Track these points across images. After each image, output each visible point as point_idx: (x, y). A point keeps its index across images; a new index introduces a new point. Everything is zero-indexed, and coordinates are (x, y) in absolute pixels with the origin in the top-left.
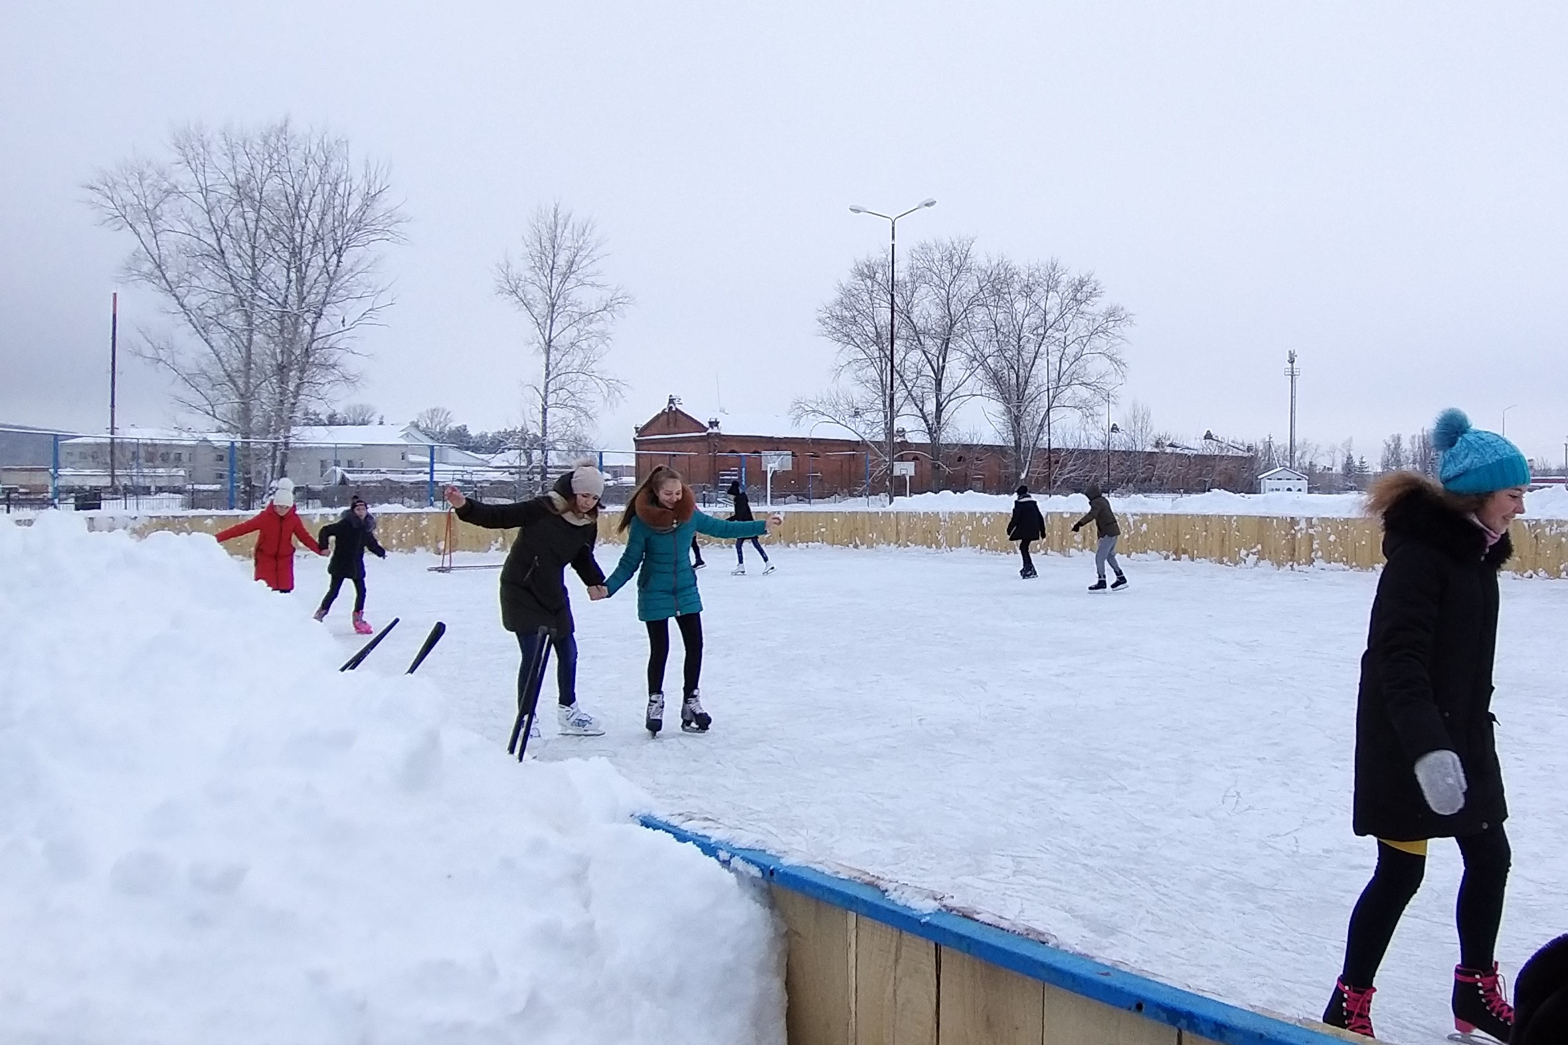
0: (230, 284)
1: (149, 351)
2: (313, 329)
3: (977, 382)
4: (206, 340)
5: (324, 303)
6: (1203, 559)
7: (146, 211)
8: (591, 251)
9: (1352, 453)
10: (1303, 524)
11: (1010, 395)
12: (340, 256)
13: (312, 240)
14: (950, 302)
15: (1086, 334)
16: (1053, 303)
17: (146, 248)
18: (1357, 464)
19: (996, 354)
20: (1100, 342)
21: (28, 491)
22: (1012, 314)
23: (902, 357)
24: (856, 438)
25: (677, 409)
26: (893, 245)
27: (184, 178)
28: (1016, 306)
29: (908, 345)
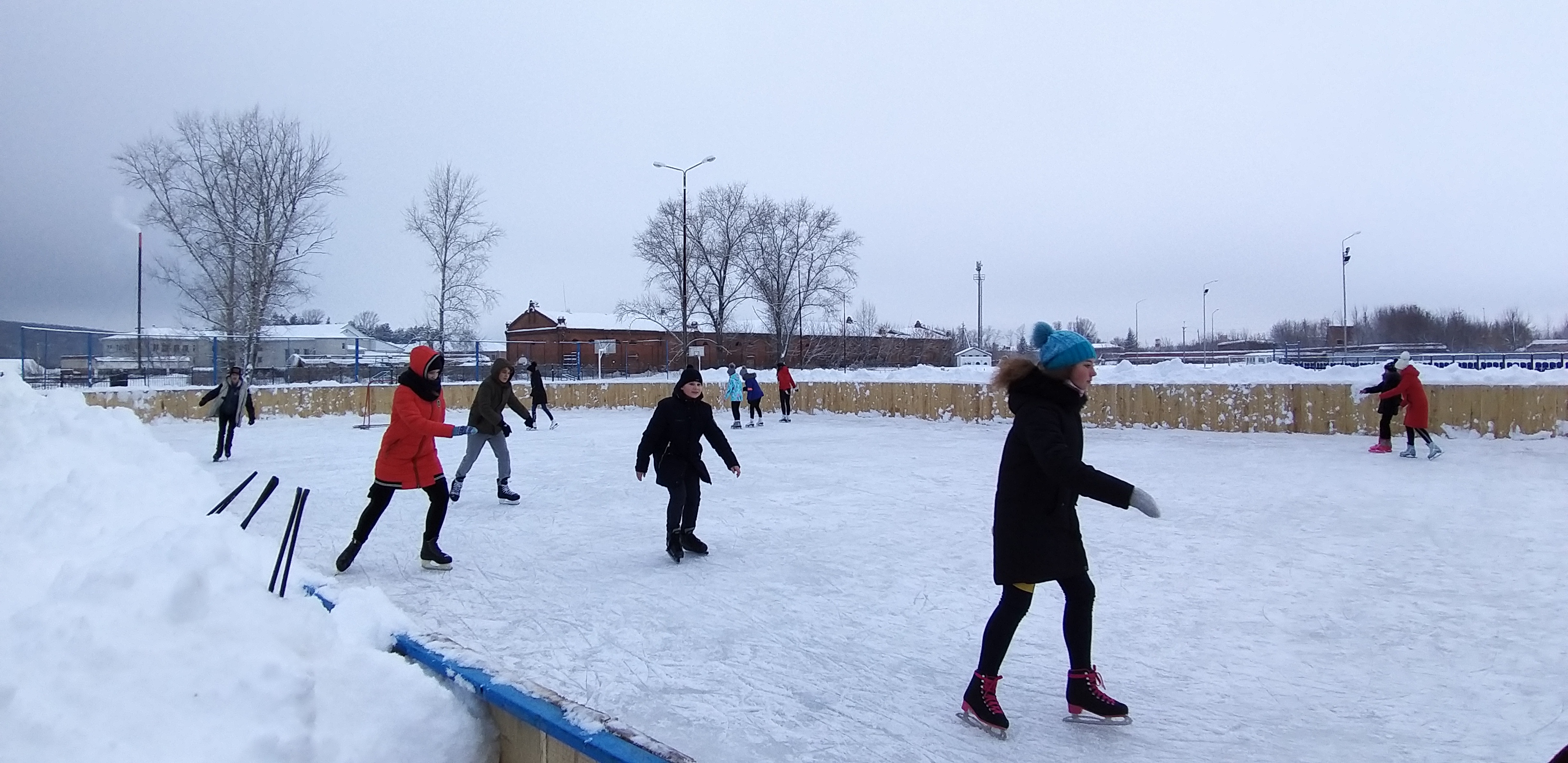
0: (218, 226)
1: (162, 274)
2: (276, 256)
3: (749, 288)
4: (202, 265)
5: (284, 238)
6: (911, 416)
7: (159, 174)
8: (474, 198)
9: (1024, 336)
10: (985, 390)
11: (773, 297)
12: (294, 205)
13: (275, 194)
14: (728, 230)
15: (827, 252)
16: (803, 230)
17: (159, 200)
19: (762, 267)
20: (837, 258)
21: (79, 373)
22: (773, 238)
23: (695, 271)
24: (662, 330)
25: (535, 310)
26: (685, 190)
27: (186, 151)
28: (776, 232)
29: (699, 262)
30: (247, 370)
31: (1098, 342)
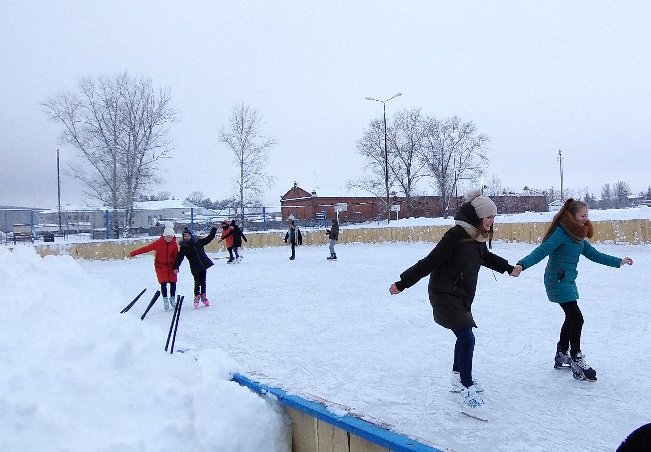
0: (105, 143)
1: (72, 173)
2: (141, 161)
3: (425, 170)
4: (96, 167)
5: (145, 149)
6: (522, 242)
7: (69, 114)
8: (258, 122)
9: (588, 192)
11: (439, 174)
12: (151, 129)
13: (139, 123)
14: (412, 136)
15: (471, 147)
16: (456, 134)
17: (69, 129)
18: (591, 197)
19: (433, 157)
20: (476, 150)
21: (24, 234)
22: (438, 139)
23: (392, 161)
24: (375, 196)
25: (298, 187)
26: (385, 113)
27: (84, 99)
28: (440, 136)
29: (395, 155)
30: (126, 229)
31: (631, 194)
